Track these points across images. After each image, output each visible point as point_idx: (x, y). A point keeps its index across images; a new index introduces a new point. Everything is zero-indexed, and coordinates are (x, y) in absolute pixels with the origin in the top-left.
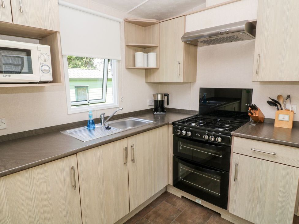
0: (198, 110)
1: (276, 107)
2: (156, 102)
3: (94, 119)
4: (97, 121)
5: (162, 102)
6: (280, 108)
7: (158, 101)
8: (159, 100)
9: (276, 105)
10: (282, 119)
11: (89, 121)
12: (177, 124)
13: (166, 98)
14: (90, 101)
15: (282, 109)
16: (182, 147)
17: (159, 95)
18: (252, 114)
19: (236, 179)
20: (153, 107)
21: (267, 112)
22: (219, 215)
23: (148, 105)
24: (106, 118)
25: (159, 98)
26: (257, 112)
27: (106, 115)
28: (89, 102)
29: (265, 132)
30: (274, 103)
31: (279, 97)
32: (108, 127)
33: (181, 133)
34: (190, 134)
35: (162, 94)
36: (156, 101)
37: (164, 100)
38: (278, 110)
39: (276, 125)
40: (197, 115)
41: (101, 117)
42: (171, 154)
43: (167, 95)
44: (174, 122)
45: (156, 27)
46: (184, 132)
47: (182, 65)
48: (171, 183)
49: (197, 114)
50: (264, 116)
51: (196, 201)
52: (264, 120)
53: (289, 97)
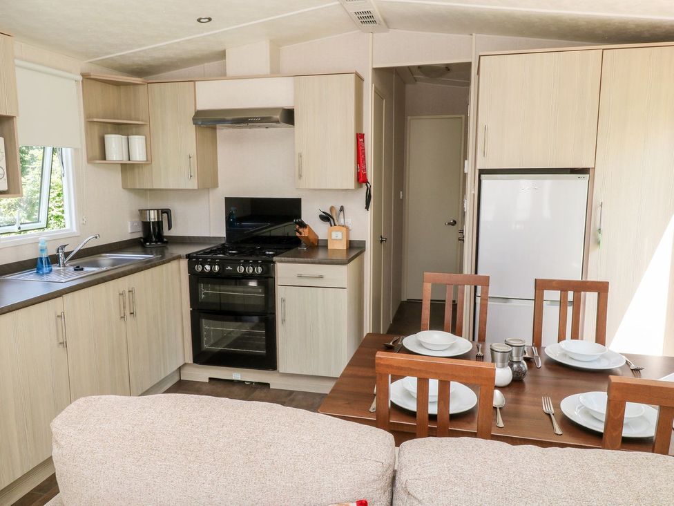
0: (224, 235)
1: (329, 223)
2: (146, 225)
3: (49, 256)
4: (54, 260)
5: (159, 224)
6: (333, 225)
7: (150, 222)
8: (153, 220)
9: (329, 220)
10: (336, 238)
11: (41, 259)
12: (194, 257)
13: (165, 215)
14: (22, 226)
15: (335, 225)
16: (205, 294)
17: (152, 212)
18: (300, 233)
19: (283, 321)
20: (139, 235)
21: (321, 230)
22: (268, 385)
23: (130, 232)
24: (67, 254)
25: (153, 217)
26: (306, 230)
27: (66, 250)
28: (19, 228)
29: (321, 255)
30: (326, 218)
31: (332, 208)
32: (78, 267)
33: (203, 269)
34: (217, 268)
35: (158, 210)
36: (147, 222)
37: (162, 221)
38: (331, 226)
39: (330, 247)
40: (223, 244)
41: (58, 252)
42: (187, 309)
43: (167, 212)
44: (189, 254)
45: (142, 89)
46: (208, 267)
47: (194, 160)
48: (189, 359)
49: (223, 242)
50: (318, 237)
51: (233, 378)
52: (318, 243)
53: (342, 209)
